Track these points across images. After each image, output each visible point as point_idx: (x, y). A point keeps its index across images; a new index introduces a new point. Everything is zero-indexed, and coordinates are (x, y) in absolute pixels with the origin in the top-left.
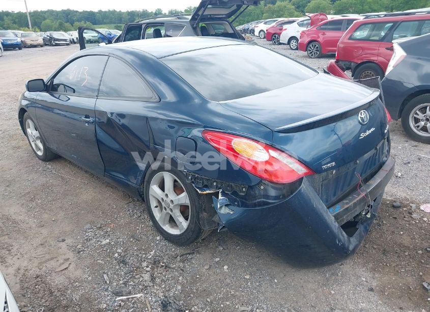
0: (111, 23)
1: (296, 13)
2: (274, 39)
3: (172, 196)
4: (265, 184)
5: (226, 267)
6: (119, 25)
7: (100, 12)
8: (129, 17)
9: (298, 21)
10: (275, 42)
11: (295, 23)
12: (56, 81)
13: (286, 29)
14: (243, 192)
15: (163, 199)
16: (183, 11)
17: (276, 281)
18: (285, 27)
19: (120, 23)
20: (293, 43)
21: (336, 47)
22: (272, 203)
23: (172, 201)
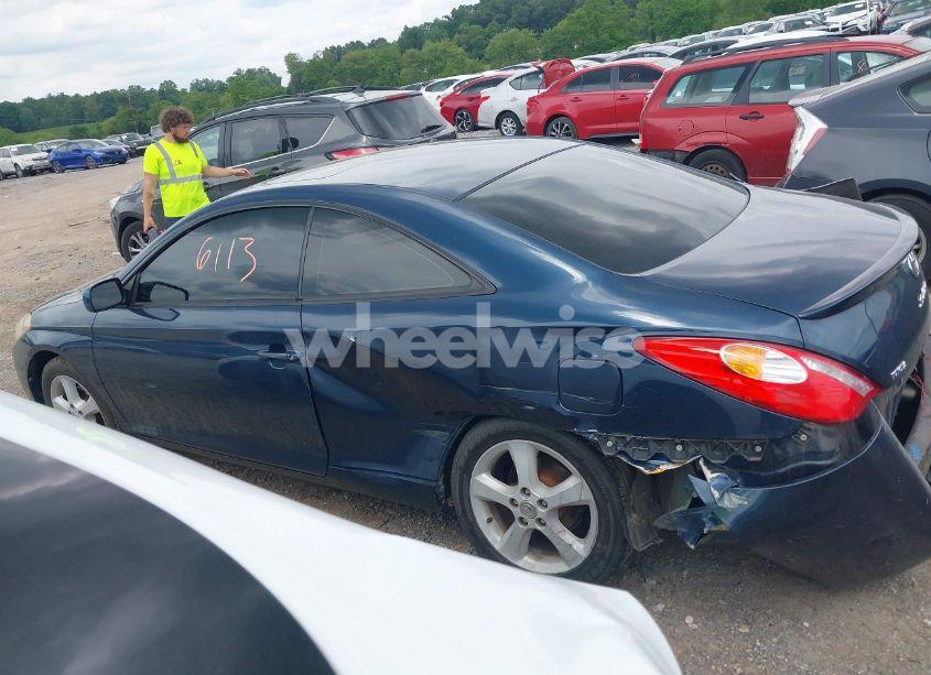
0: (58, 123)
1: (469, 61)
2: (460, 121)
3: (540, 491)
4: (809, 429)
5: (689, 620)
6: (80, 126)
8: (101, 106)
9: (509, 79)
10: (462, 127)
11: (505, 83)
12: (146, 278)
13: (487, 98)
14: (758, 454)
15: (512, 501)
16: (224, 81)
17: (806, 624)
18: (484, 92)
19: (82, 122)
20: (508, 124)
21: (638, 121)
23: (541, 502)
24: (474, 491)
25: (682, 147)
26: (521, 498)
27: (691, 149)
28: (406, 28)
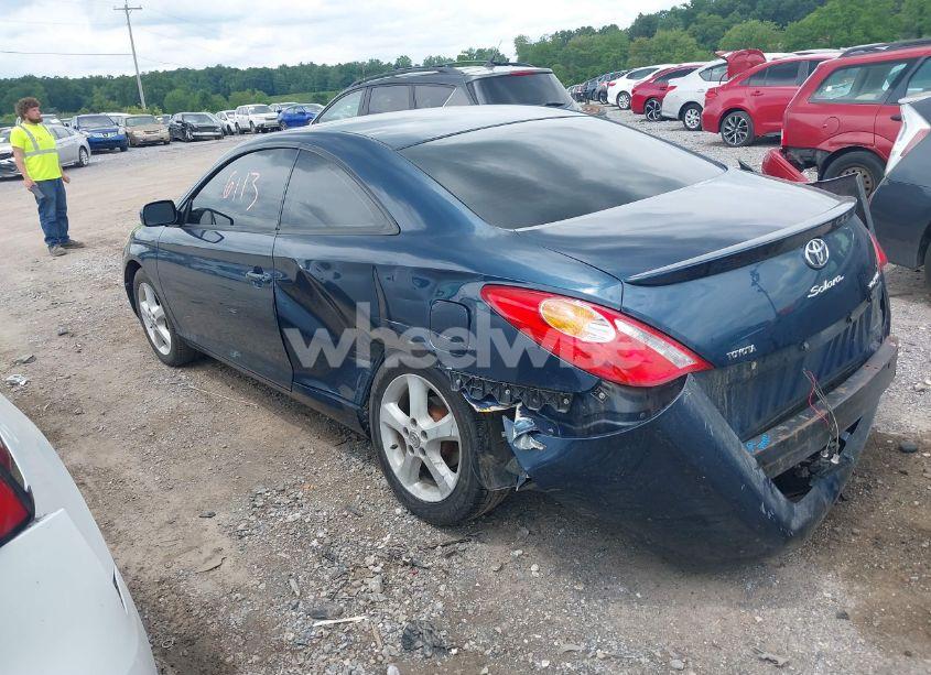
0: (305, 90)
2: (649, 110)
3: (426, 423)
4: (607, 388)
5: (534, 568)
6: (321, 93)
7: (284, 68)
8: (344, 76)
9: (700, 69)
10: (651, 116)
11: (695, 73)
12: (197, 204)
13: (674, 87)
14: (564, 406)
15: (406, 431)
16: (455, 59)
17: (638, 595)
18: (672, 82)
19: (324, 90)
20: (692, 117)
21: (781, 119)
22: (623, 427)
23: (424, 433)
24: (383, 418)
25: (824, 146)
26: (411, 428)
27: (833, 149)
28: (641, 15)
